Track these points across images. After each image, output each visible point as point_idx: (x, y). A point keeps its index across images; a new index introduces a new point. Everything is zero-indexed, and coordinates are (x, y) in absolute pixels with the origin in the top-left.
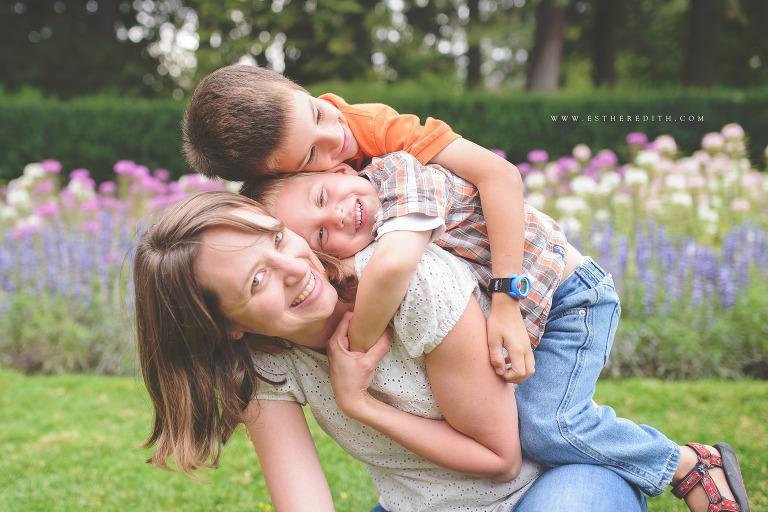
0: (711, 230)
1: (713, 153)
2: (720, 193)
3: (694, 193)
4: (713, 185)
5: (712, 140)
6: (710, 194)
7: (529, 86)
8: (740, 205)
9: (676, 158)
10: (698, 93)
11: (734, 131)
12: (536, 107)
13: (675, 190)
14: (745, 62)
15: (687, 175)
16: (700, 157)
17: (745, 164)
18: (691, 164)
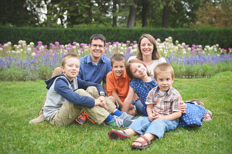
0: (166, 55)
1: (167, 42)
2: (168, 49)
3: (163, 49)
4: (167, 48)
5: (167, 39)
6: (166, 49)
7: (128, 26)
8: (171, 51)
9: (160, 43)
10: (165, 29)
11: (170, 38)
12: (130, 31)
13: (160, 48)
14: (176, 21)
15: (162, 45)
16: (165, 42)
17: (172, 44)
18: (163, 44)
